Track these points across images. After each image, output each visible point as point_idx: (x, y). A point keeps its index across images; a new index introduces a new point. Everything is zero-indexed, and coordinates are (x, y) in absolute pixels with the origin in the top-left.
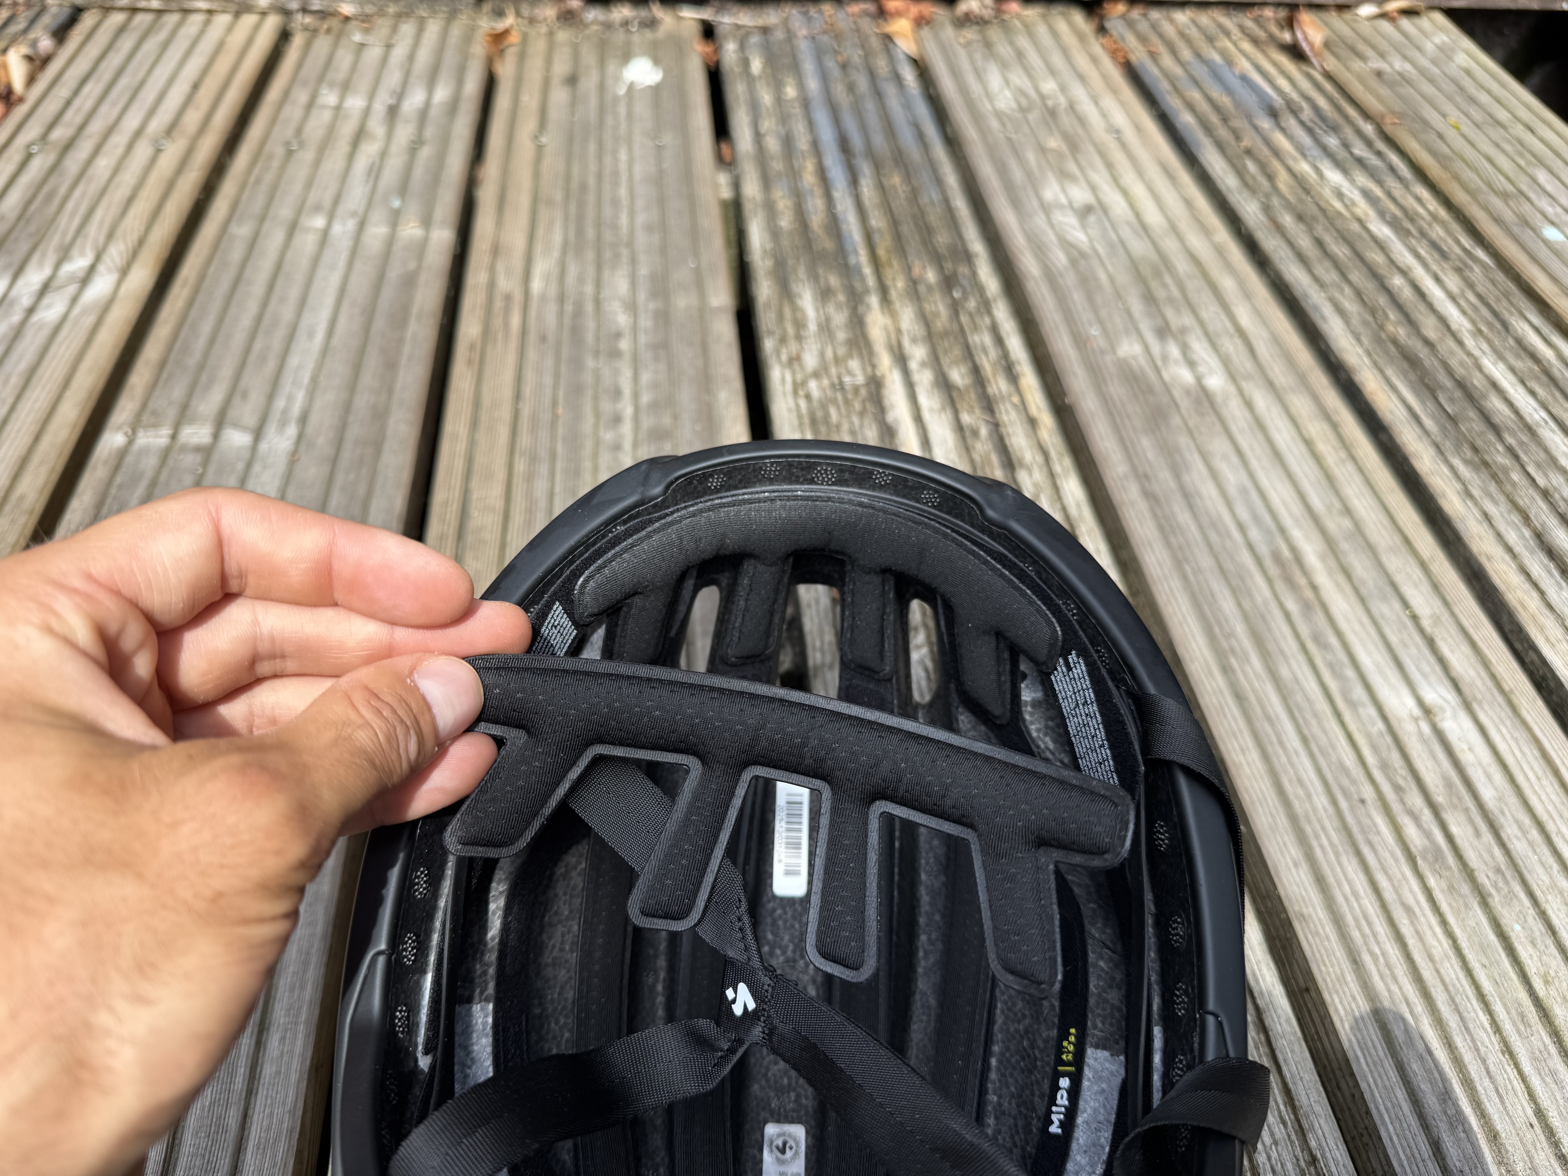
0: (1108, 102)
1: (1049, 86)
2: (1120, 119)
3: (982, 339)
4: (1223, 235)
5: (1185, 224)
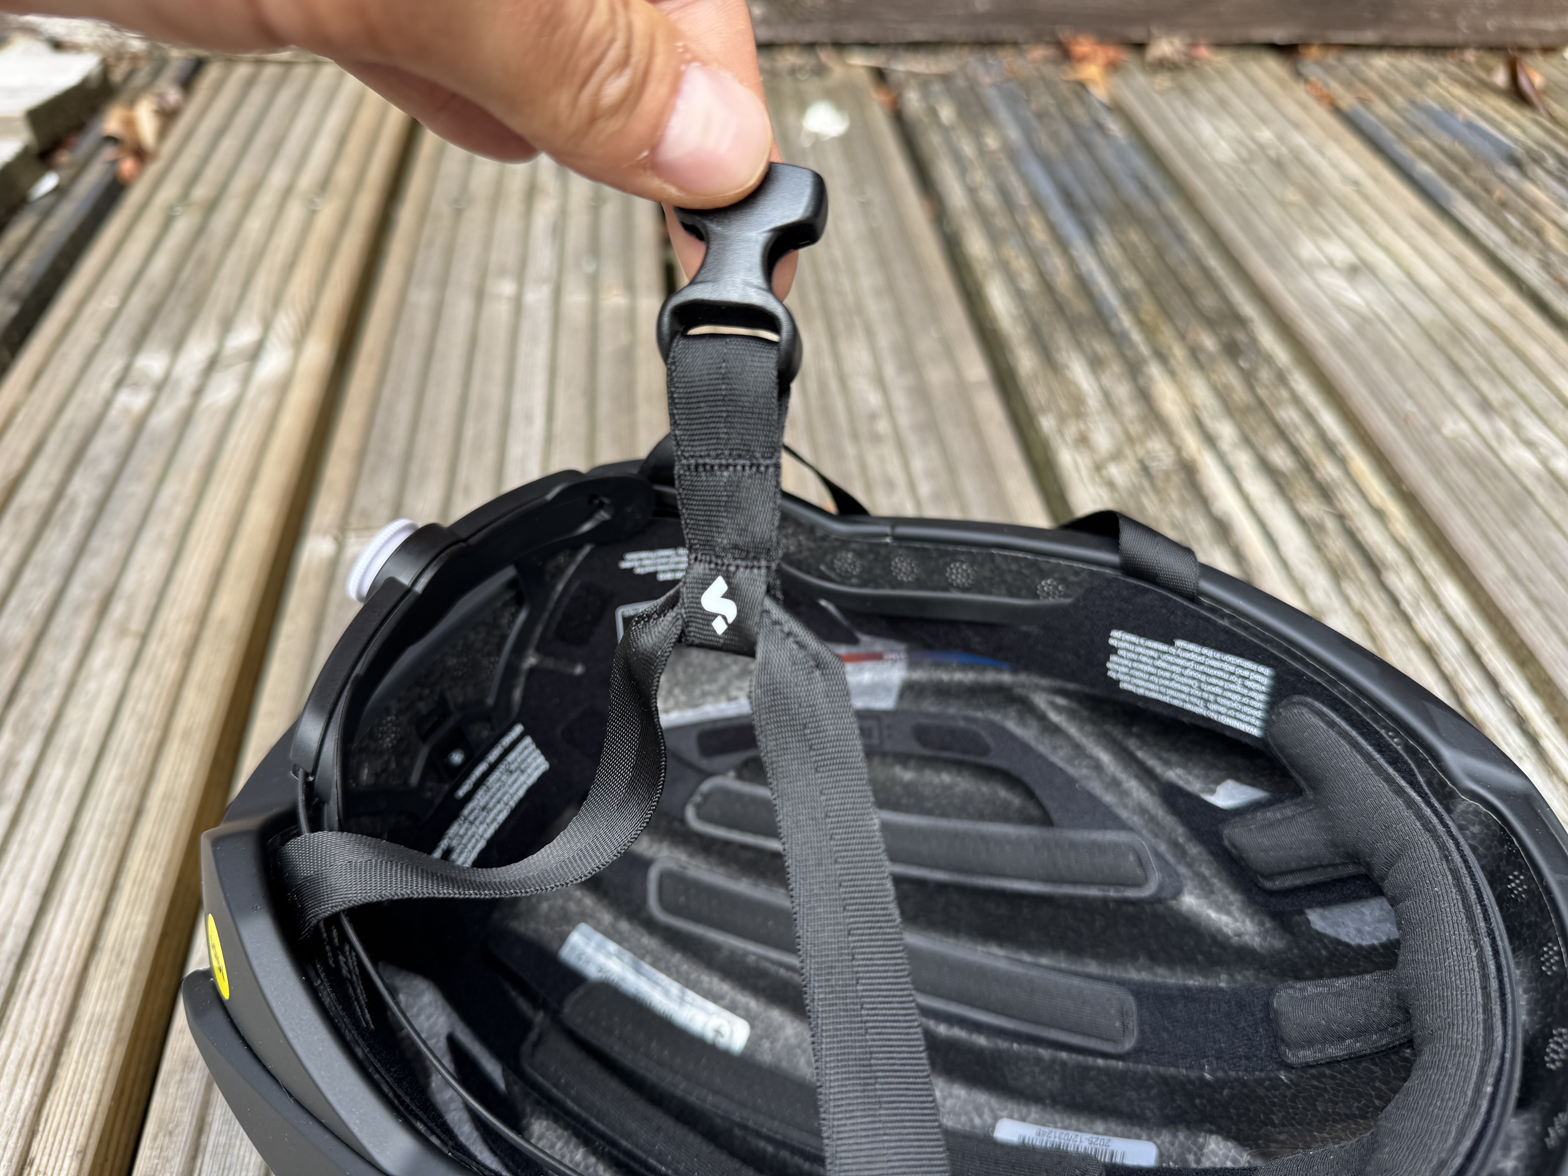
0: (1334, 151)
1: (1265, 135)
2: (1353, 169)
3: (1288, 415)
4: (1510, 296)
5: (1465, 284)
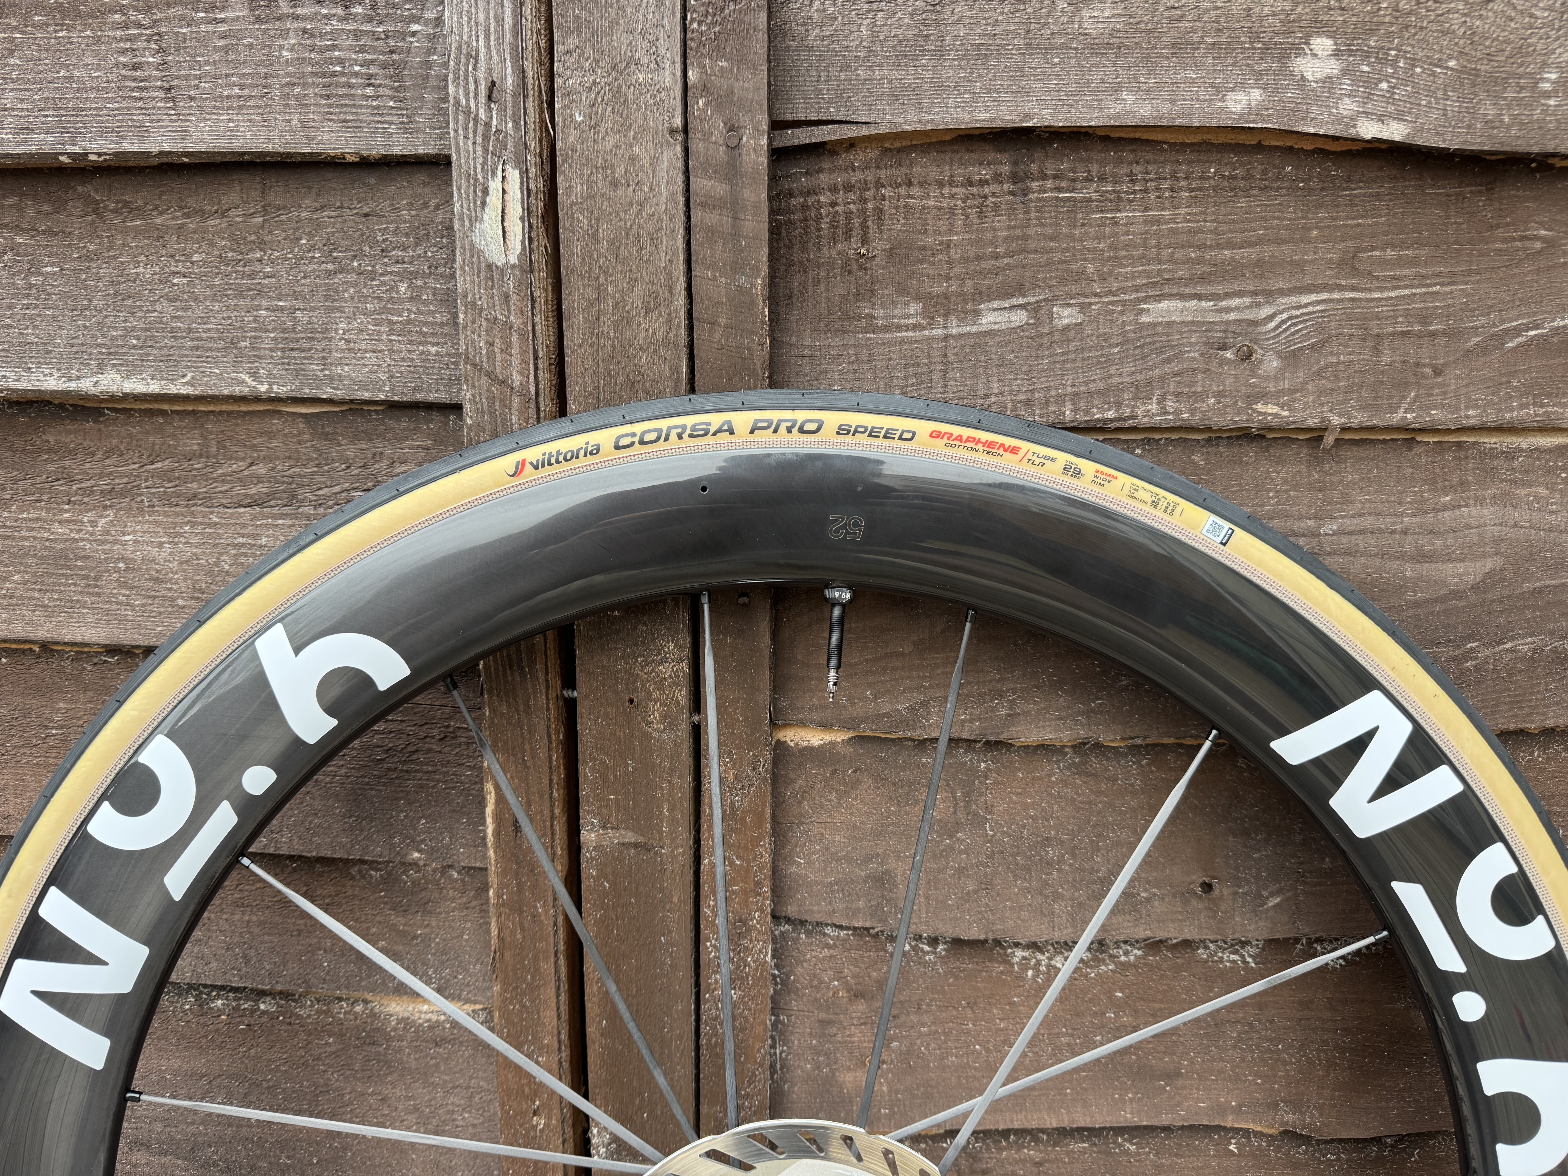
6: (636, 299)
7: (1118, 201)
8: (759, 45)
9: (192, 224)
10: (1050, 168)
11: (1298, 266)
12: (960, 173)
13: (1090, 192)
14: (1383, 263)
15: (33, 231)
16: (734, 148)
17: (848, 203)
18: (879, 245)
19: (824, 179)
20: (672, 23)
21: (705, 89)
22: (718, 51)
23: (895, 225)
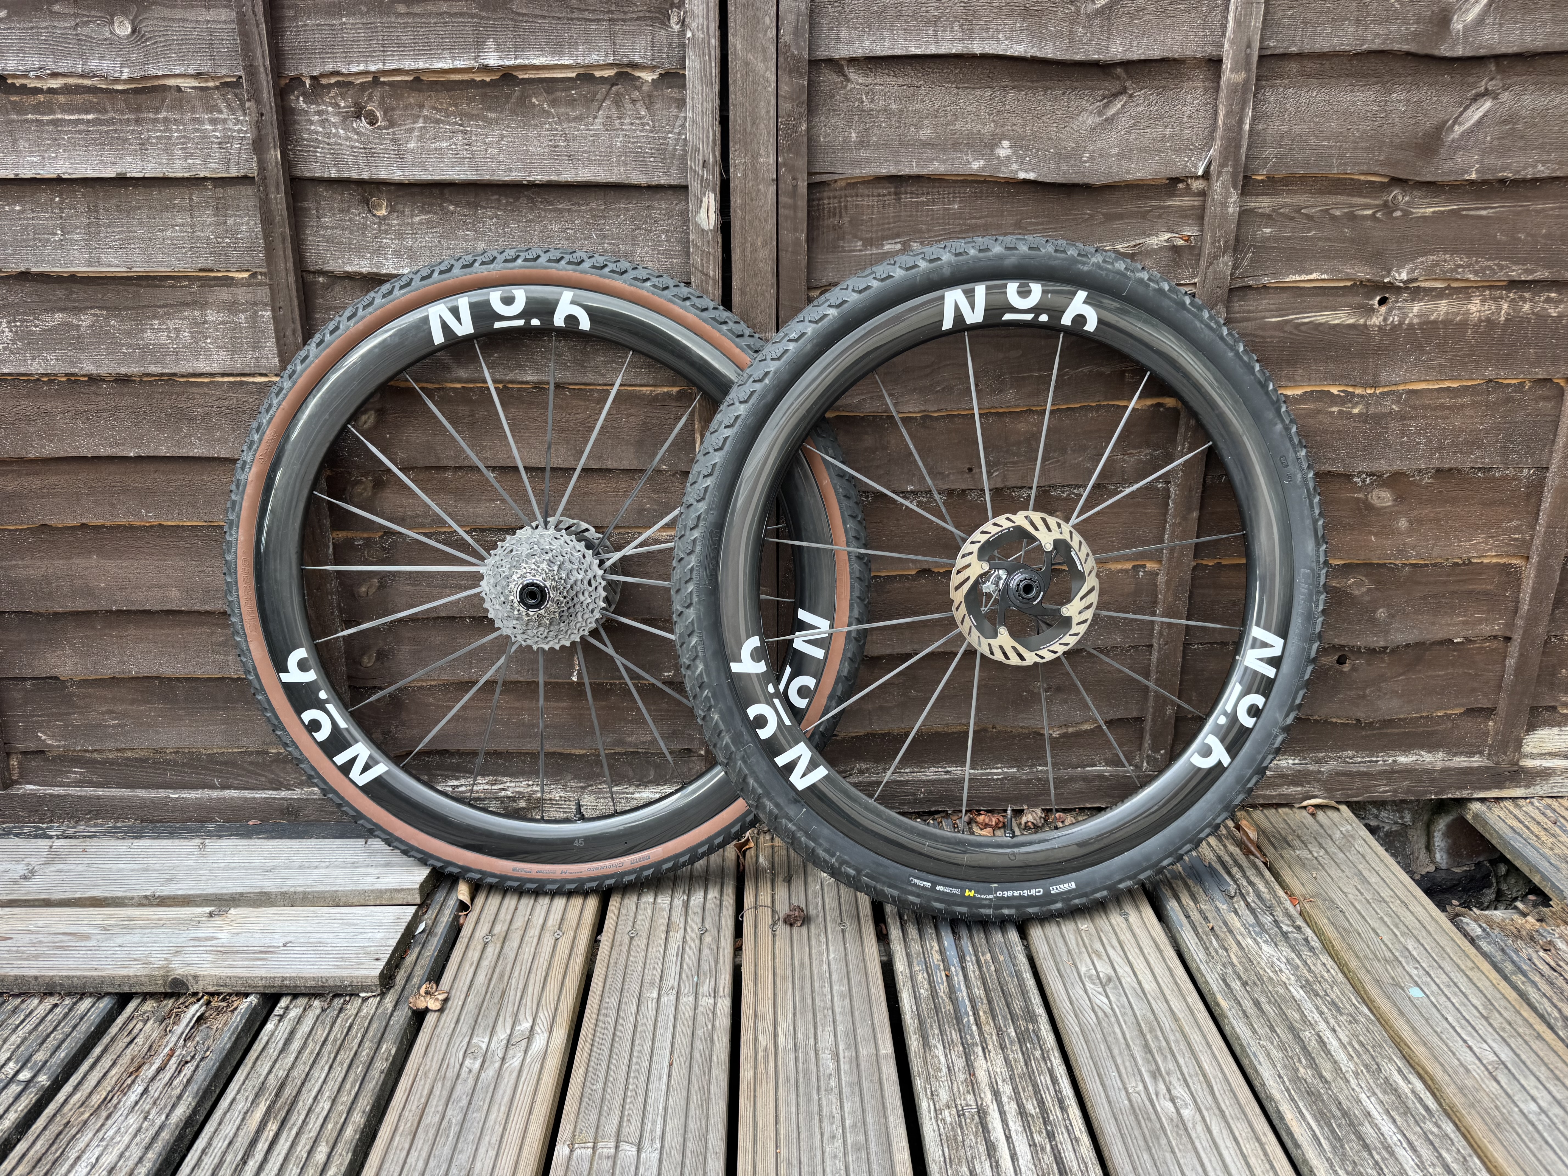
5: (1168, 989)
6: (759, 242)
7: (933, 202)
8: (804, 150)
9: (574, 208)
10: (909, 189)
11: (999, 226)
12: (876, 192)
13: (923, 199)
14: (1031, 224)
15: (505, 210)
16: (795, 187)
17: (834, 203)
18: (846, 219)
19: (826, 194)
20: (773, 140)
21: (785, 165)
22: (789, 150)
23: (852, 212)
